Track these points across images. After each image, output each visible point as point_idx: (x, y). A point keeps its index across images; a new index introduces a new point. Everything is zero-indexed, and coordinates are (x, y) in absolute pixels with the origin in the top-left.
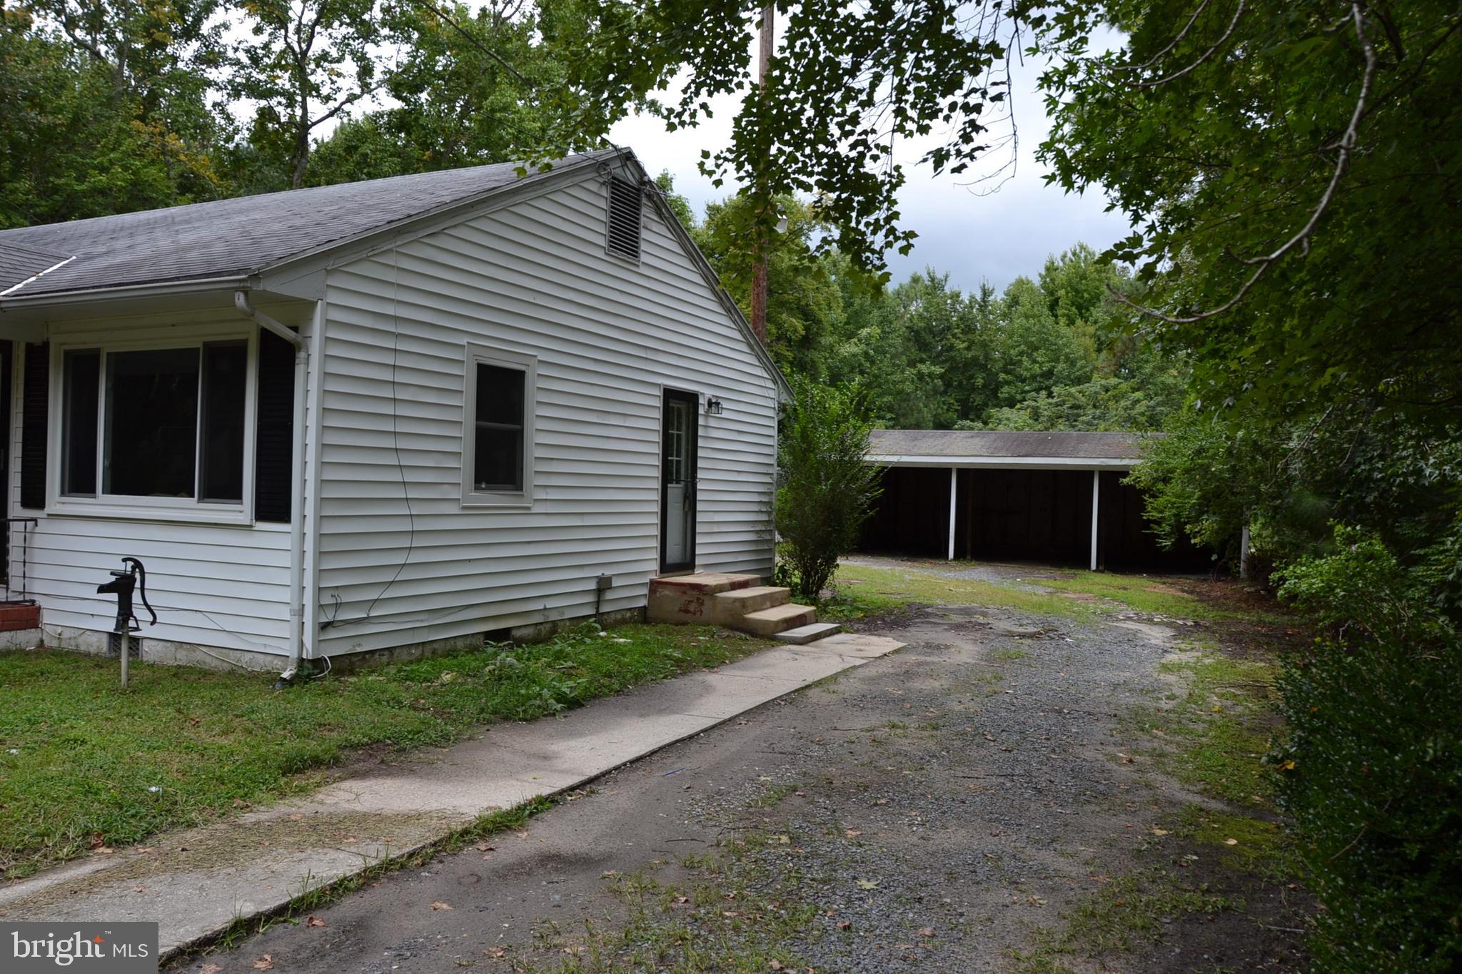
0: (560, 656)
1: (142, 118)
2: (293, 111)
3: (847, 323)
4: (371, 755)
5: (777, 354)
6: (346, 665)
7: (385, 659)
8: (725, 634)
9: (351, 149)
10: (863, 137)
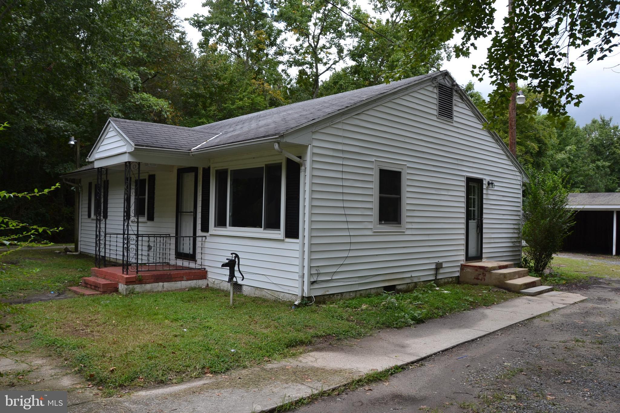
0: (416, 298)
1: (255, 78)
2: (312, 70)
3: (560, 144)
4: (326, 341)
5: (525, 160)
6: (321, 300)
7: (339, 297)
8: (496, 290)
9: (335, 83)
10: (553, 50)
